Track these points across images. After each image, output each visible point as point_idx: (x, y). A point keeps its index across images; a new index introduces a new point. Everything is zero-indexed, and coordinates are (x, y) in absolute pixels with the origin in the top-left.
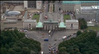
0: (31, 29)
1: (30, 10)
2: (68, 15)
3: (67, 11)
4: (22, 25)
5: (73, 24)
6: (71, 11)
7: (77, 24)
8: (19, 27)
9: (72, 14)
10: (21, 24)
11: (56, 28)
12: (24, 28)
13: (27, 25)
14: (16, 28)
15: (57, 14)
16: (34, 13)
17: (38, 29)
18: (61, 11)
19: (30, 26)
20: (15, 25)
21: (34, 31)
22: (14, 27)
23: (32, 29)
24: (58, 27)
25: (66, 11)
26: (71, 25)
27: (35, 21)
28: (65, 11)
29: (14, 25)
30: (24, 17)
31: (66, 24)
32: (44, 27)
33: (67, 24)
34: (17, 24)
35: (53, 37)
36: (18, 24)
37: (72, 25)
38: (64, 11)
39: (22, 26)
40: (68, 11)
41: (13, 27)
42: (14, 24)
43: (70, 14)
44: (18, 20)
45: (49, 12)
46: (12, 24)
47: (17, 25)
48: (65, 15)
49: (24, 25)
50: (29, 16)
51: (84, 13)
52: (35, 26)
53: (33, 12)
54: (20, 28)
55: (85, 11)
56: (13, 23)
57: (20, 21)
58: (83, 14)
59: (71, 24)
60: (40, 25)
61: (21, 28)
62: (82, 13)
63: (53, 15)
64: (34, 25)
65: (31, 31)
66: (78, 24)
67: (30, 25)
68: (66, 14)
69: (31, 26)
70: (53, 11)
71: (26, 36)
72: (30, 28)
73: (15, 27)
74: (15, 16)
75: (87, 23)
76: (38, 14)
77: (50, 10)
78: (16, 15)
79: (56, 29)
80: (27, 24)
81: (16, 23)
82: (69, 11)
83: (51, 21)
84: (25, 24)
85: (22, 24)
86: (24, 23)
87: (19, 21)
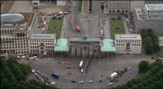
0: (45, 53)
1: (45, 7)
2: (119, 18)
3: (116, 10)
4: (26, 45)
5: (131, 44)
6: (125, 10)
7: (139, 43)
8: (21, 48)
9: (127, 16)
10: (23, 43)
11: (96, 51)
12: (30, 51)
13: (37, 45)
14: (14, 50)
15: (97, 17)
16: (52, 16)
17: (59, 55)
18: (106, 11)
19: (42, 48)
20: (12, 46)
21: (50, 59)
22: (9, 49)
23: (47, 54)
24: (99, 50)
25: (114, 11)
26: (125, 46)
27: (53, 36)
28: (112, 10)
29: (9, 46)
30: (30, 28)
31: (116, 43)
32: (70, 50)
33: (118, 43)
34: (15, 43)
35: (90, 74)
36: (17, 43)
37: (128, 45)
38: (110, 11)
39: (26, 48)
40: (118, 11)
41: (6, 49)
42: (9, 44)
43: (123, 18)
44: (18, 36)
45: (80, 12)
46: (6, 44)
47: (15, 46)
48: (113, 19)
49: (30, 45)
50: (41, 21)
51: (152, 19)
52: (53, 47)
53: (50, 13)
54: (21, 51)
55: (154, 14)
56: (7, 42)
57: (22, 37)
58: (151, 21)
59: (125, 44)
60: (62, 45)
61: (24, 51)
62: (148, 18)
63: (89, 21)
64: (50, 45)
65: (44, 59)
66: (141, 43)
67: (42, 44)
68: (116, 17)
69: (45, 48)
70: (88, 11)
71: (33, 71)
72: (42, 52)
73: (12, 49)
74: (11, 25)
75: (158, 40)
76: (60, 19)
77: (83, 8)
78: (14, 24)
79: (95, 53)
80: (36, 42)
81: (13, 42)
82: (121, 11)
83: (85, 38)
84: (32, 42)
85: (26, 42)
86: (29, 41)
87: (20, 38)
